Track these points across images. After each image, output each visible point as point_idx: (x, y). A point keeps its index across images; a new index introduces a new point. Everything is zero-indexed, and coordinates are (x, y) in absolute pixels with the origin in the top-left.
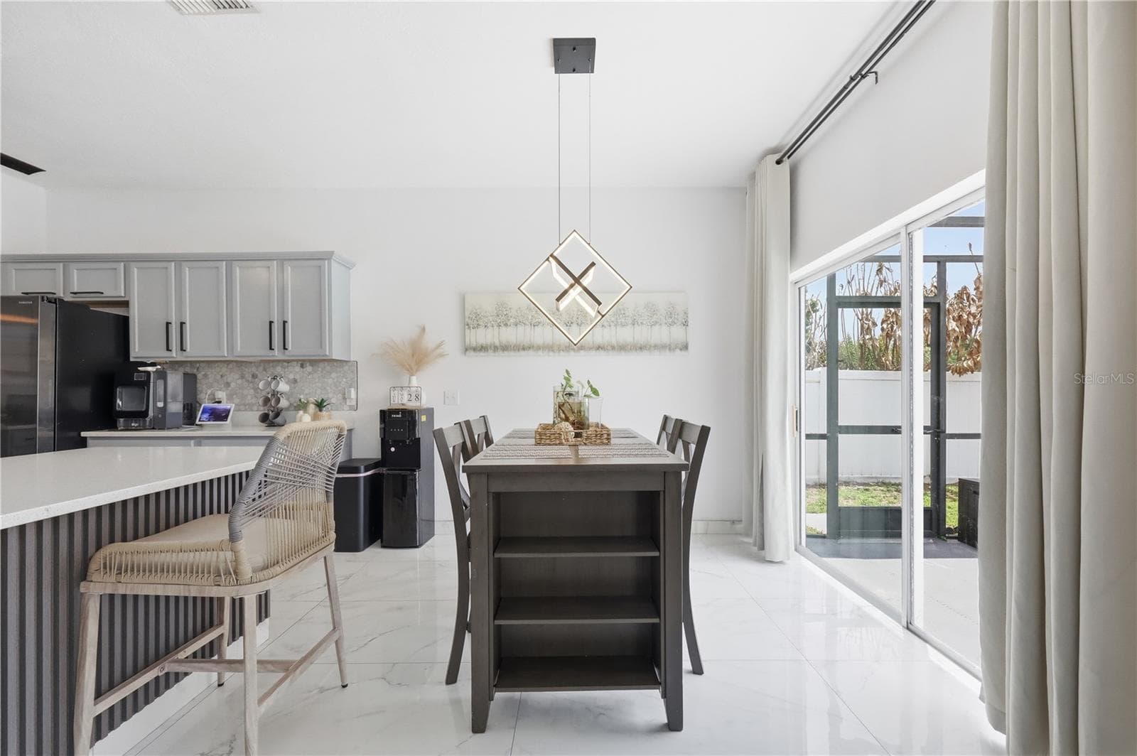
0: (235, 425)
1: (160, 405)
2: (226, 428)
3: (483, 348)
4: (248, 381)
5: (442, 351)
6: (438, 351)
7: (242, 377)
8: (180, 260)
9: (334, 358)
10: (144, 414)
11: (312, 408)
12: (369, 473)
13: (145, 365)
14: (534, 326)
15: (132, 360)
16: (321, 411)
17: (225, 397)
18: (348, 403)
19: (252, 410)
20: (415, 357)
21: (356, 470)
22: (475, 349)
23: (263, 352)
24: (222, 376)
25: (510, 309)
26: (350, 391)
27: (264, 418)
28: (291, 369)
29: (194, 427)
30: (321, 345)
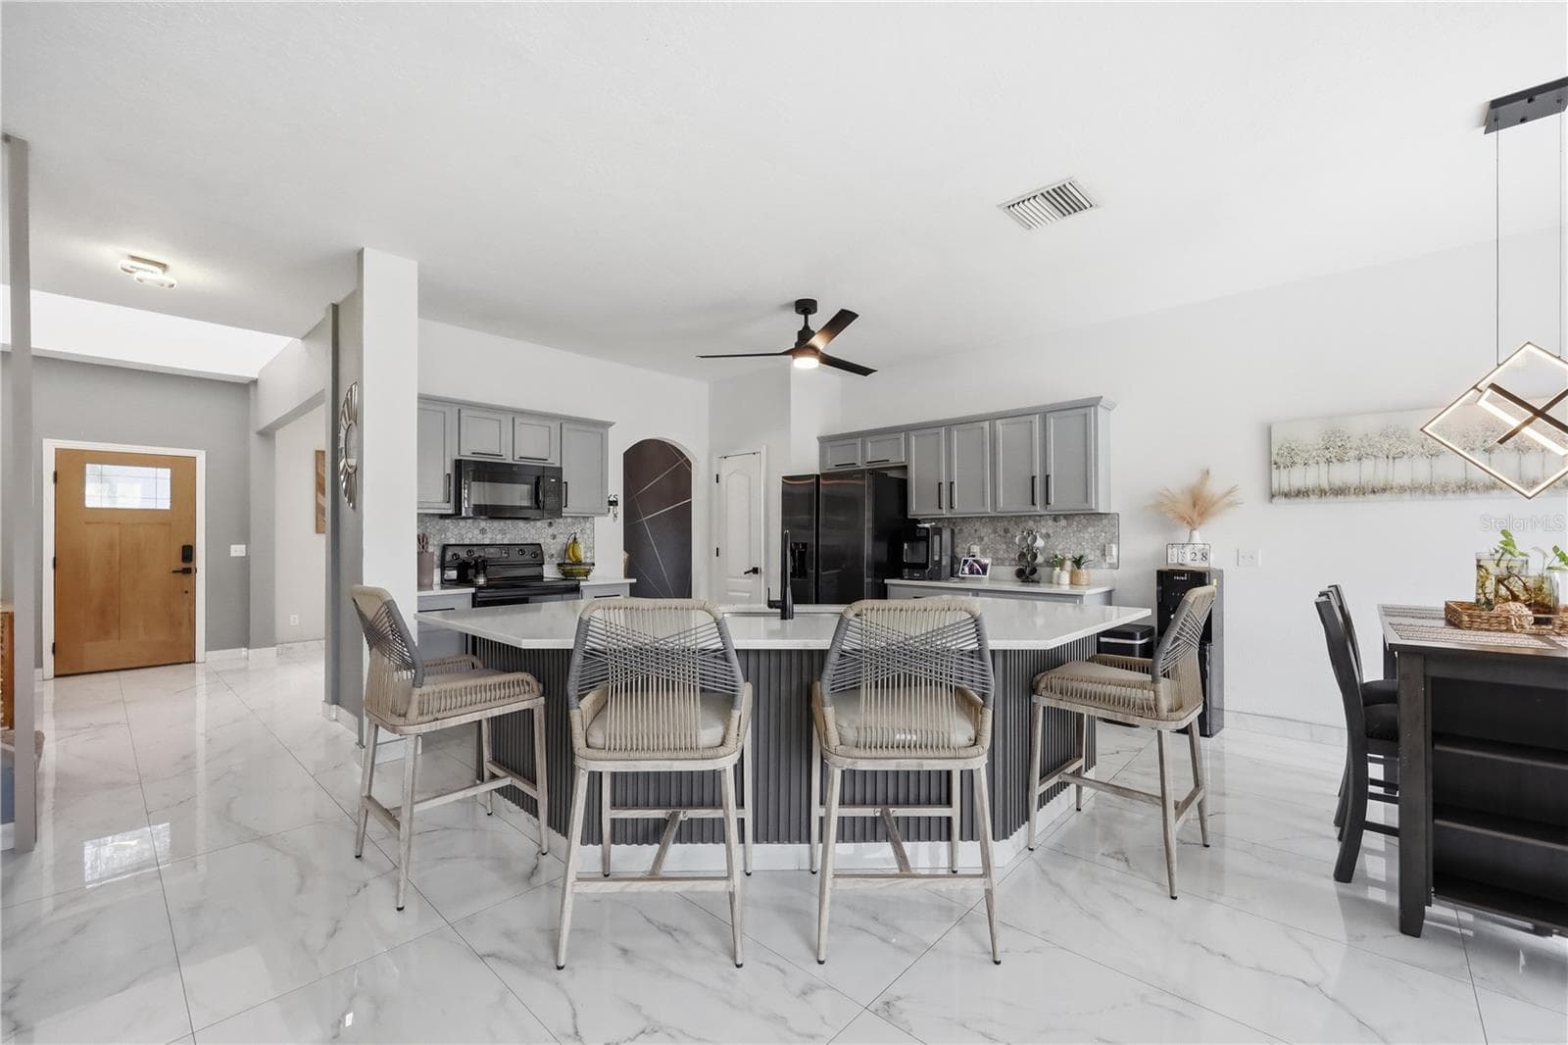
0: (991, 579)
1: (937, 558)
2: (985, 582)
3: (1301, 493)
4: (1000, 535)
5: (1232, 499)
6: (1226, 500)
7: (995, 532)
8: (949, 425)
9: (1100, 511)
10: (925, 566)
11: (1068, 564)
12: (1144, 641)
13: (925, 521)
14: (1394, 458)
15: (909, 517)
16: (1079, 568)
17: (979, 551)
18: (1108, 560)
19: (1004, 565)
20: (1197, 507)
21: (1131, 636)
22: (1287, 495)
23: (1023, 507)
24: (976, 531)
25: (1349, 437)
26: (1111, 547)
27: (1020, 574)
28: (1043, 523)
29: (956, 580)
30: (1086, 499)
